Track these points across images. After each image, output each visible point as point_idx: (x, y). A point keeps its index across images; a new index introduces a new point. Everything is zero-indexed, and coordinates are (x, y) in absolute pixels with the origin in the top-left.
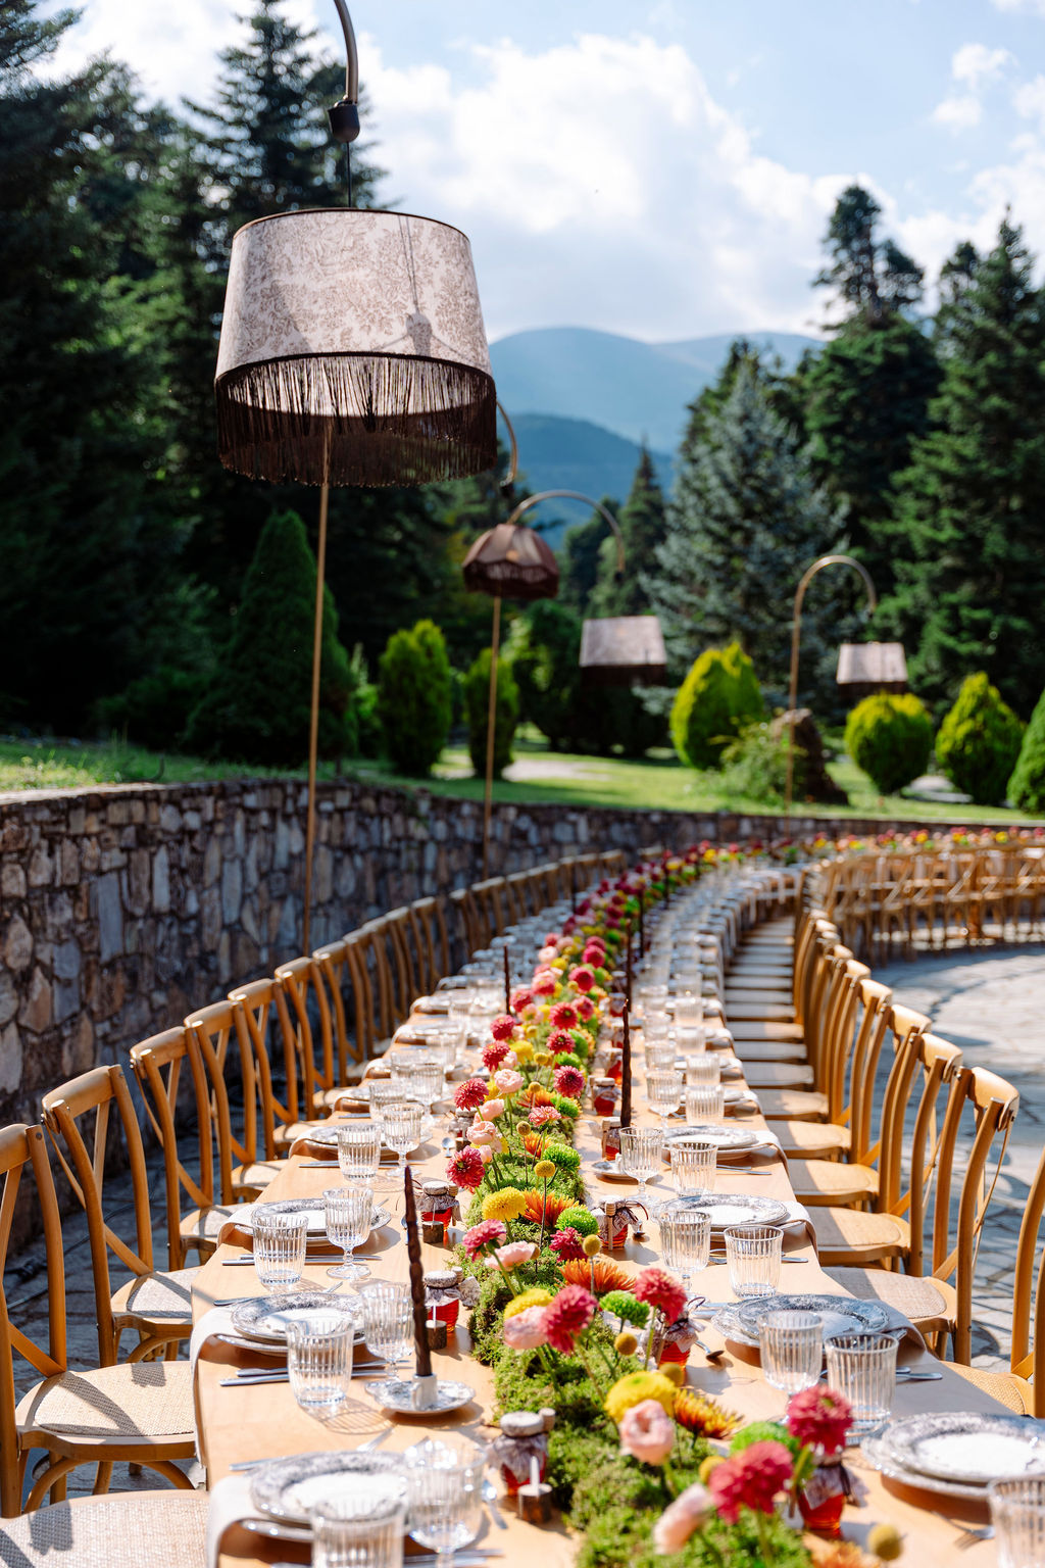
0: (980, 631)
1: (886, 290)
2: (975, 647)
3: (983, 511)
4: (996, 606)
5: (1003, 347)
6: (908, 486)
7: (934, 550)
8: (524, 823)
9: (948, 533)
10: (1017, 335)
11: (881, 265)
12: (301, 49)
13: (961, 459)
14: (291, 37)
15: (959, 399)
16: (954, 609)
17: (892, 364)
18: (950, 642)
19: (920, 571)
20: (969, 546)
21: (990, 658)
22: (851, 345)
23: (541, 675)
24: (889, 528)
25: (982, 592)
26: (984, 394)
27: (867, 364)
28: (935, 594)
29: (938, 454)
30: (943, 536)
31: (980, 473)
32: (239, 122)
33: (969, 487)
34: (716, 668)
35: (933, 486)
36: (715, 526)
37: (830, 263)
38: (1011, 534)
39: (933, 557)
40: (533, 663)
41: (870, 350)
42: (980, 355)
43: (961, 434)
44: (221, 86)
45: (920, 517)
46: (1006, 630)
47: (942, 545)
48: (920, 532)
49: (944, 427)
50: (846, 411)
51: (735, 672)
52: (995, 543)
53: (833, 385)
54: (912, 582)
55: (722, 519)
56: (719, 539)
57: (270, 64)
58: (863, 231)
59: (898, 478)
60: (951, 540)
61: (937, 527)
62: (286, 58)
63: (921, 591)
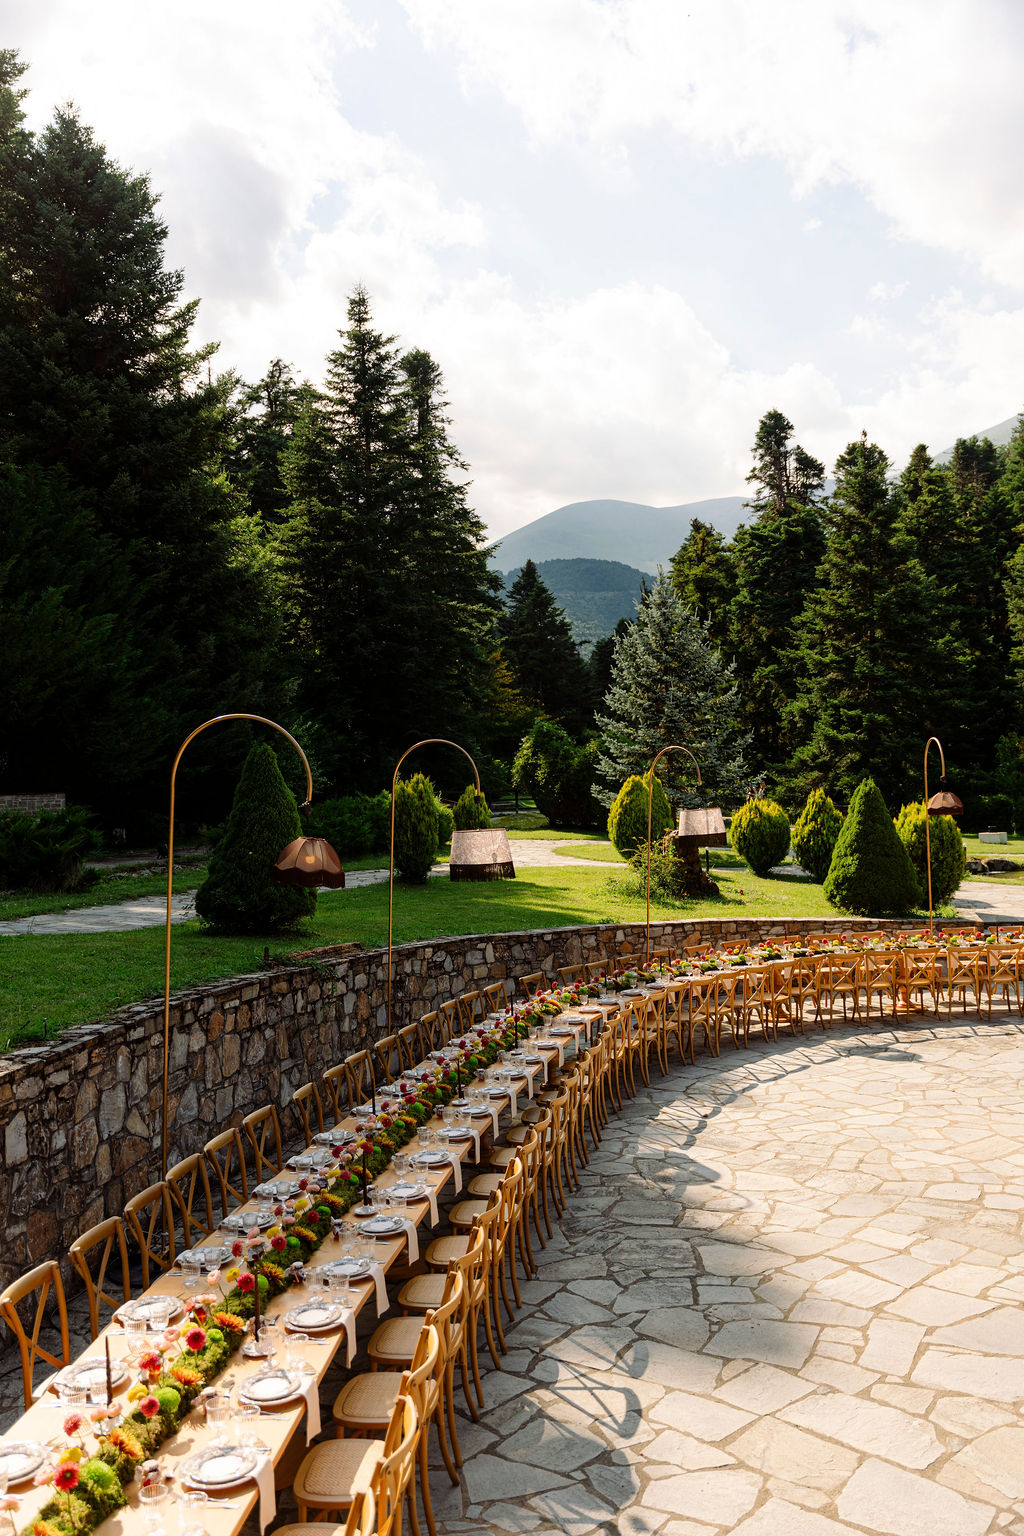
0: (854, 724)
1: (796, 480)
2: (851, 735)
3: (856, 640)
4: (865, 707)
5: (866, 529)
6: (804, 624)
7: (822, 669)
8: (440, 957)
9: (831, 657)
10: (873, 520)
11: (792, 464)
12: (383, 351)
13: (838, 606)
14: (377, 343)
15: (835, 565)
16: (836, 708)
17: (793, 540)
18: (833, 733)
19: (811, 684)
20: (847, 664)
21: (862, 741)
22: (765, 527)
23: (540, 775)
24: (792, 654)
25: (856, 696)
26: (851, 560)
27: (776, 540)
28: (824, 699)
29: (823, 603)
30: (827, 660)
31: (851, 615)
32: (343, 402)
33: (845, 625)
34: (637, 787)
35: (820, 625)
36: (645, 681)
37: (759, 464)
38: (874, 657)
39: (821, 674)
40: (536, 766)
41: (777, 530)
42: (848, 536)
43: (839, 588)
44: (330, 377)
45: (812, 647)
46: (871, 721)
47: (827, 665)
48: (811, 656)
49: (826, 584)
50: (764, 572)
51: (649, 789)
52: (862, 664)
53: (753, 554)
54: (809, 691)
55: (648, 675)
56: (647, 689)
57: (363, 362)
58: (780, 442)
59: (796, 619)
60: (832, 662)
61: (823, 654)
62: (373, 357)
63: (815, 697)
